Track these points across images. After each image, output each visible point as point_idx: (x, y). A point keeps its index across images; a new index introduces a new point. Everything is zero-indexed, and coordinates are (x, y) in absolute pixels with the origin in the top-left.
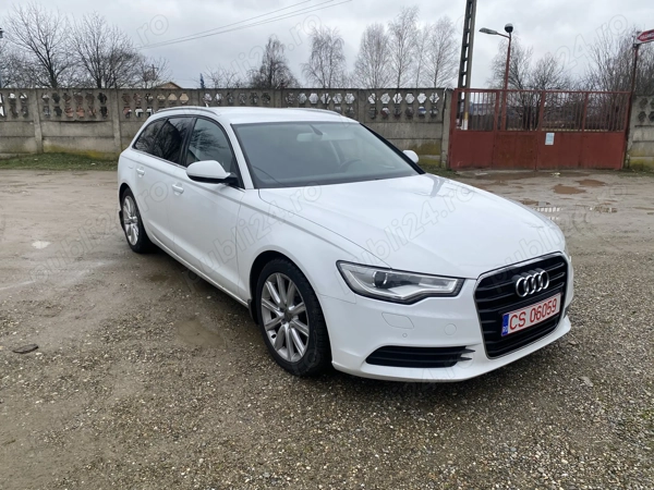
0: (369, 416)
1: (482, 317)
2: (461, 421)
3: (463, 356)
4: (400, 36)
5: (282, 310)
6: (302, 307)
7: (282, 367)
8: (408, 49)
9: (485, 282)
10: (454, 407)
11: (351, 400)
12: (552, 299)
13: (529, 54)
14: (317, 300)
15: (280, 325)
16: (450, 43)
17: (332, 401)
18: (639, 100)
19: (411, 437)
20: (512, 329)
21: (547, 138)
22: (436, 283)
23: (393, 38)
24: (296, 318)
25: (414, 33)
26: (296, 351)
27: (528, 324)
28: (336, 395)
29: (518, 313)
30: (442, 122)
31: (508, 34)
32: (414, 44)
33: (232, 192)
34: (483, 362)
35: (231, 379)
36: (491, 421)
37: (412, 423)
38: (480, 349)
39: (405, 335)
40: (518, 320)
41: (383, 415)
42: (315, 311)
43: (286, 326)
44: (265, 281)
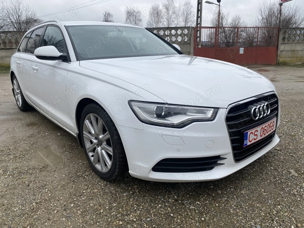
0: (156, 207)
1: (231, 134)
2: (219, 206)
3: (219, 162)
4: (167, 9)
5: (96, 138)
6: (107, 136)
7: (99, 176)
8: (171, 16)
9: (232, 110)
10: (213, 197)
11: (144, 196)
12: (272, 121)
13: (228, 15)
14: (116, 130)
15: (95, 148)
16: (191, 12)
17: (131, 198)
18: (283, 31)
19: (186, 222)
20: (250, 141)
21: (240, 51)
22: (199, 112)
23: (164, 10)
24: (105, 143)
25: (174, 8)
26: (106, 165)
27: (259, 138)
28: (133, 193)
29: (253, 131)
30: (190, 44)
31: (218, 4)
32: (174, 13)
33: (64, 65)
34: (232, 165)
35: (64, 186)
36: (239, 206)
37: (186, 211)
38: (230, 157)
39: (178, 150)
40: (253, 136)
41: (165, 206)
42: (116, 137)
43: (99, 149)
44: (84, 120)
